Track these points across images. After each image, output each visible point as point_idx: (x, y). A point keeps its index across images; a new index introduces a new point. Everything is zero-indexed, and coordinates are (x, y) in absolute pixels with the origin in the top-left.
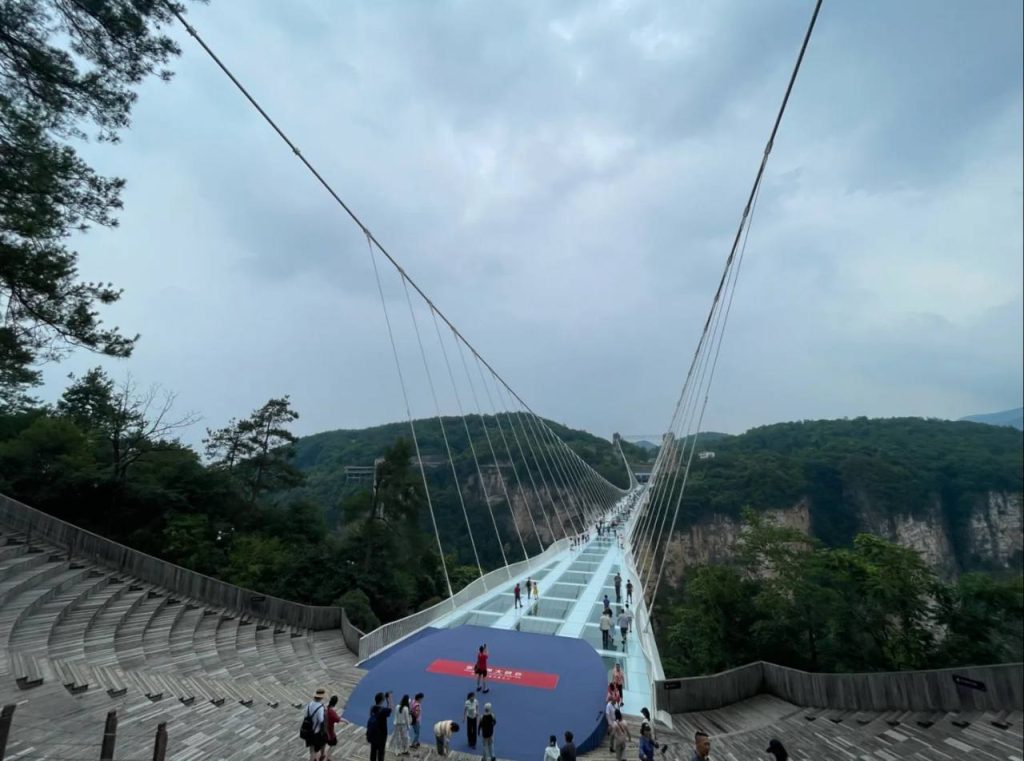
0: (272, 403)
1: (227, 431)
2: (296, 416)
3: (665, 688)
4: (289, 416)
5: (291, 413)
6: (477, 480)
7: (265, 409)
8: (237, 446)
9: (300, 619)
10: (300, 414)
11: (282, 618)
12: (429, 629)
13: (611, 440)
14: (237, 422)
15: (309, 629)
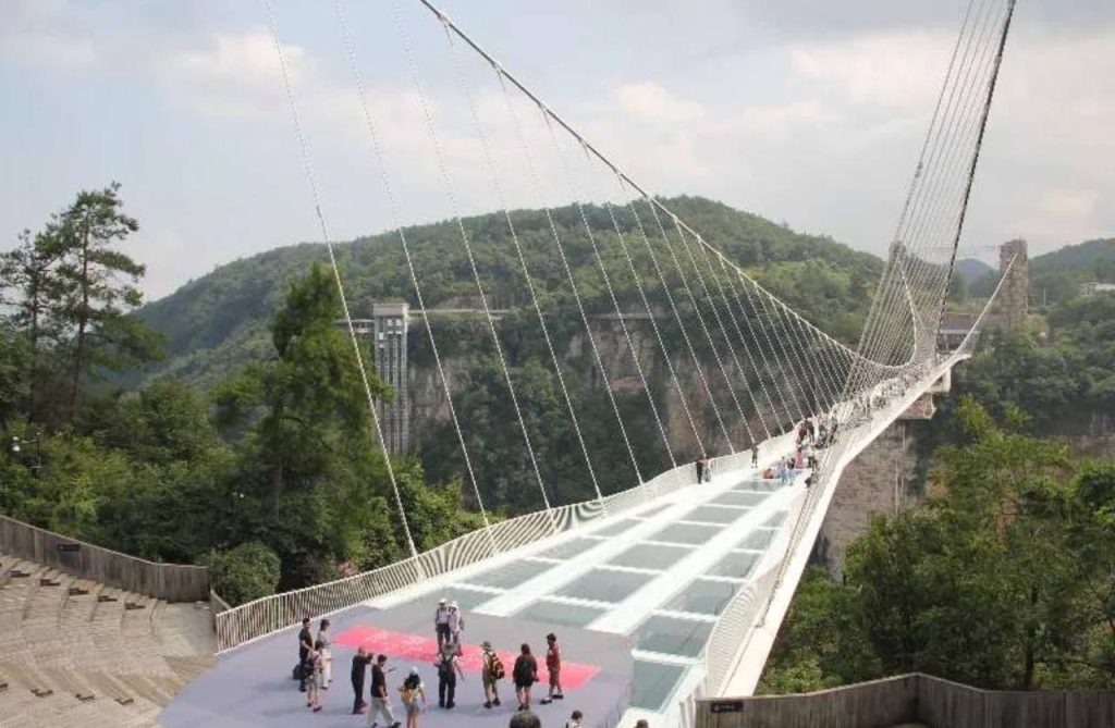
0: (86, 200)
1: (16, 255)
2: (133, 226)
3: (713, 710)
4: (120, 226)
5: (123, 220)
6: (586, 346)
7: (75, 212)
8: (37, 282)
9: (143, 581)
10: (141, 224)
11: (113, 576)
12: (363, 607)
13: (884, 255)
14: (32, 240)
15: (159, 599)
